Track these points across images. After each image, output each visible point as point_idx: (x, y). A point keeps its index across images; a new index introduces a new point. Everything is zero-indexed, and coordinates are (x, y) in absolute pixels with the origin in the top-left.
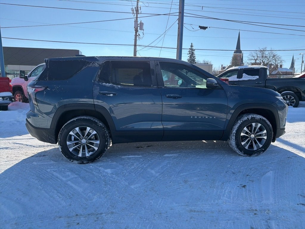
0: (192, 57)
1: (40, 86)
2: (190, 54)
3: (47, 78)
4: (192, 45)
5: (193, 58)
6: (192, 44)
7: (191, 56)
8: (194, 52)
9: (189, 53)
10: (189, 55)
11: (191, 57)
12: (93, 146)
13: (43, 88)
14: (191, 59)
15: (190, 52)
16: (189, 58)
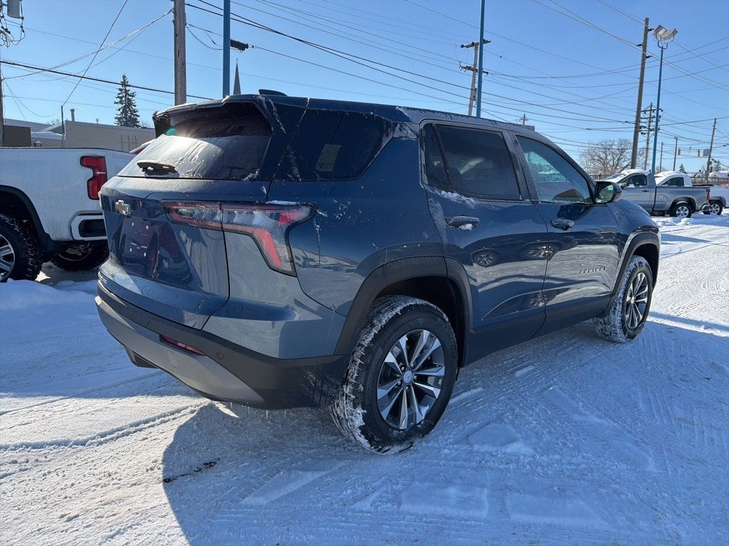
0: (127, 112)
1: (291, 203)
2: (121, 102)
3: (296, 171)
4: (125, 80)
5: (132, 114)
6: (124, 77)
7: (124, 109)
8: (134, 99)
9: (118, 100)
10: (120, 106)
11: (124, 111)
12: (430, 385)
13: (304, 208)
14: (125, 117)
15: (121, 98)
16: (119, 113)
